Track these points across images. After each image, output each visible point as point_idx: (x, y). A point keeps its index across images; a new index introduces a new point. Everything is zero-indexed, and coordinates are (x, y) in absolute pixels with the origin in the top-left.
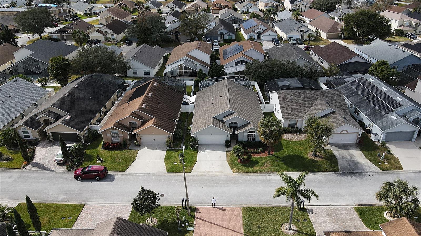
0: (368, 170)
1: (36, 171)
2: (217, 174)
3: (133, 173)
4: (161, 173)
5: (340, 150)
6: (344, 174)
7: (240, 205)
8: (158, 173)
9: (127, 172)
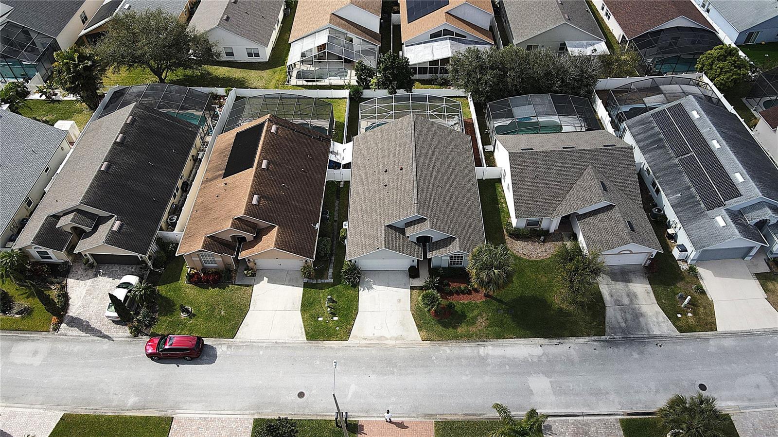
0: (656, 332)
1: (76, 338)
2: (393, 343)
3: (247, 341)
4: (296, 342)
5: (613, 282)
6: (612, 343)
7: (432, 415)
8: (291, 341)
9: (238, 340)
